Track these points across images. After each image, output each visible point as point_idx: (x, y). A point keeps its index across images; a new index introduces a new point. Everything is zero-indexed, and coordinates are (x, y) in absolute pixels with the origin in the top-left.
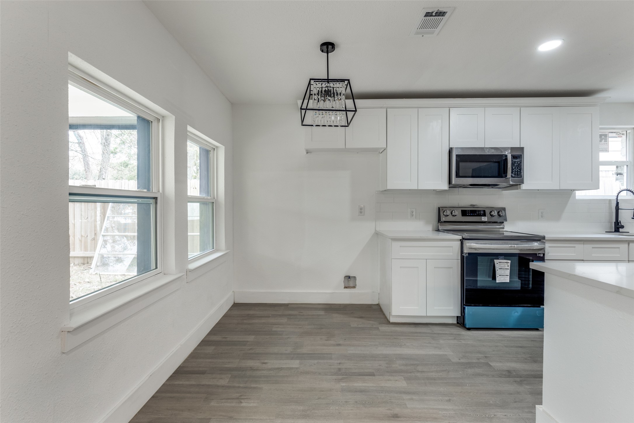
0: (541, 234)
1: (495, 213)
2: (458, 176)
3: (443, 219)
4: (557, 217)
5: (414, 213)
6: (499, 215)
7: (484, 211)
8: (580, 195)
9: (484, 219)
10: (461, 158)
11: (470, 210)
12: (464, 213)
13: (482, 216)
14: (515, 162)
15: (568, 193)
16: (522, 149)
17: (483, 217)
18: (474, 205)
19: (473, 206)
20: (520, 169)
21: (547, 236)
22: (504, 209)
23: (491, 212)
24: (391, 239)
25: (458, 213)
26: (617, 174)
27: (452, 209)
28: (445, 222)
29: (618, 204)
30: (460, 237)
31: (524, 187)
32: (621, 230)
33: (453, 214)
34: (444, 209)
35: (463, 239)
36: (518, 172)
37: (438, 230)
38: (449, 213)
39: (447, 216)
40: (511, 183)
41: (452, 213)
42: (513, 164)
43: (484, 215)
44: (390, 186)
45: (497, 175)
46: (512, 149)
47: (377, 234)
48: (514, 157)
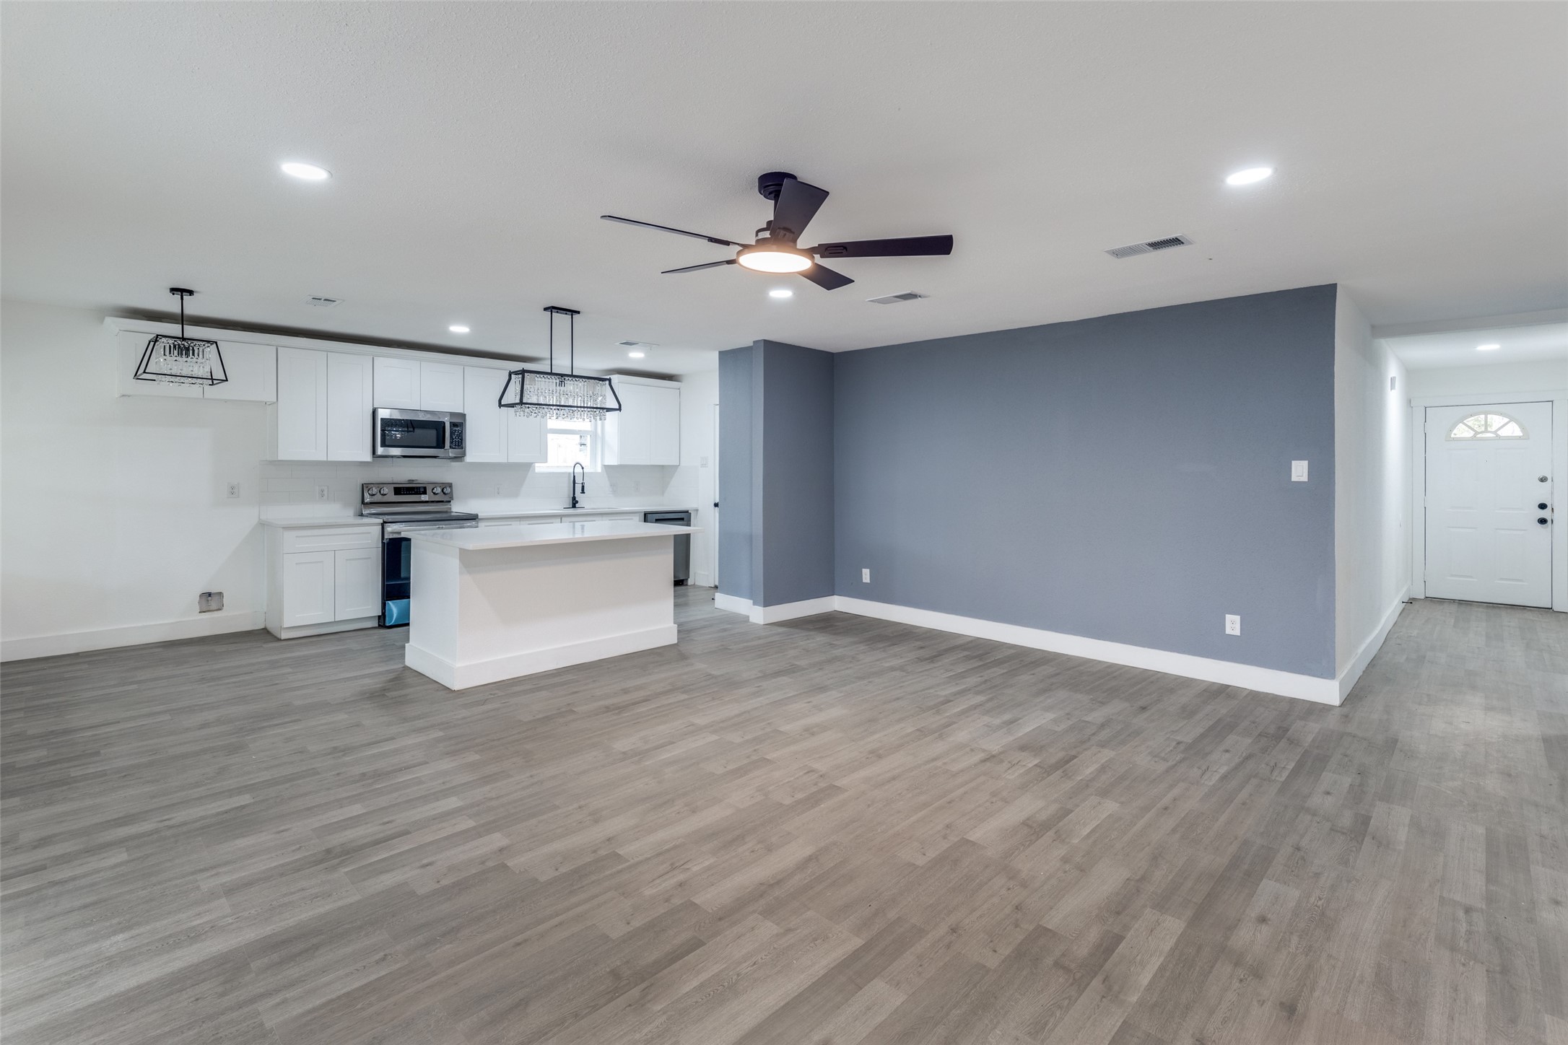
0: (473, 512)
1: (438, 490)
2: (383, 445)
3: (367, 500)
4: (514, 494)
5: (325, 493)
6: (444, 493)
7: (425, 488)
8: (540, 468)
9: (424, 498)
10: (387, 423)
11: (406, 488)
12: (398, 491)
13: (421, 494)
14: (455, 430)
15: (527, 467)
16: (463, 416)
17: (423, 496)
18: (413, 481)
19: (411, 481)
20: (462, 440)
21: (481, 515)
22: (450, 485)
23: (433, 489)
24: (283, 528)
25: (388, 490)
26: (581, 445)
27: (381, 486)
28: (371, 503)
29: (574, 476)
30: (381, 521)
31: (468, 459)
32: (577, 505)
33: (382, 492)
34: (370, 486)
35: (385, 522)
36: (459, 442)
37: (362, 515)
38: (375, 490)
39: (374, 495)
40: (450, 455)
41: (380, 492)
42: (452, 434)
43: (425, 493)
44: (282, 456)
45: (435, 445)
46: (452, 414)
47: (263, 525)
48: (453, 425)
